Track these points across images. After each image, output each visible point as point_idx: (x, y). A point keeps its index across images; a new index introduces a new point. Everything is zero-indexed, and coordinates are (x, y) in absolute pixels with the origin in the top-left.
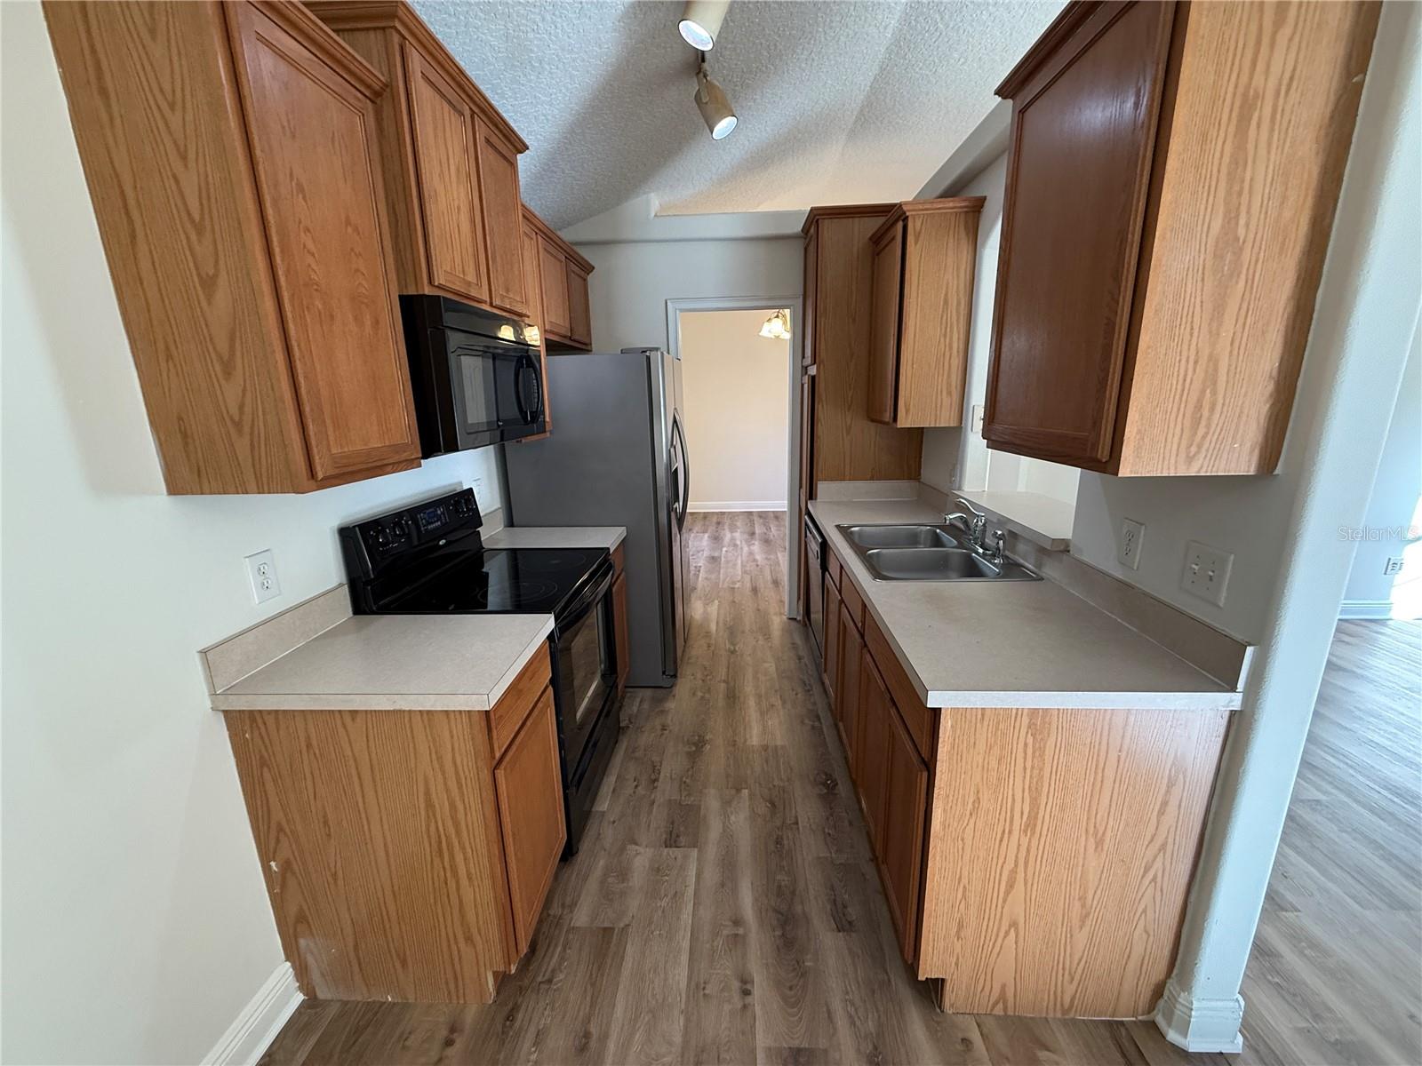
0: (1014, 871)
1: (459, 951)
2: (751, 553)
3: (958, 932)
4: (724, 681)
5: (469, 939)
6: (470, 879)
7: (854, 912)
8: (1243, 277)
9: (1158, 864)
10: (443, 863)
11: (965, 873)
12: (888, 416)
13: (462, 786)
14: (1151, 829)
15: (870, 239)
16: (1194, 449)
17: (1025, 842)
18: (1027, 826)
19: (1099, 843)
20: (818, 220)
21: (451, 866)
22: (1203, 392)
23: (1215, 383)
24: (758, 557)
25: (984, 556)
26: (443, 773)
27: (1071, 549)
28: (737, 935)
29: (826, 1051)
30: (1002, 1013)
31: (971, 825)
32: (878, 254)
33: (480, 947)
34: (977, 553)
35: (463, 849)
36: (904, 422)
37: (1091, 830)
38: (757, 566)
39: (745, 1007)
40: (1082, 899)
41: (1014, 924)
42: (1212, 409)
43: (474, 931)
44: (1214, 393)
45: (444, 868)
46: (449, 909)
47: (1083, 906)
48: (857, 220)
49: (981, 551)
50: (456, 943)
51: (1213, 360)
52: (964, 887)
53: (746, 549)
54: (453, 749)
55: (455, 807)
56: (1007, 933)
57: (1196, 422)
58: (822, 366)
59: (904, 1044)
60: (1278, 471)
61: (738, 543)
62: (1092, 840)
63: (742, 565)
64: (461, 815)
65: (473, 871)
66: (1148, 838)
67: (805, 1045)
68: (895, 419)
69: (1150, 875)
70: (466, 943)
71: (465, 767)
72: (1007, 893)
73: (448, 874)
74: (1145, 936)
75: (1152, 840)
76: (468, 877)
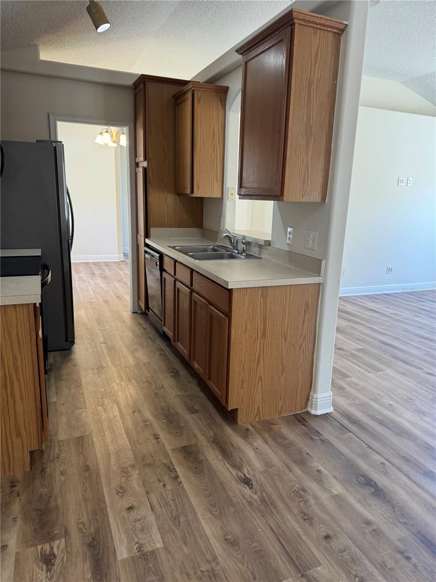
0: (259, 355)
1: (12, 442)
2: (96, 284)
3: (242, 385)
4: (104, 343)
5: (19, 434)
6: (21, 398)
7: (197, 407)
8: (313, 137)
9: (304, 345)
10: (7, 392)
11: (243, 358)
12: (188, 191)
13: (21, 346)
14: (301, 332)
15: (173, 96)
16: (304, 193)
17: (262, 341)
18: (263, 335)
19: (286, 339)
20: (144, 82)
21: (11, 393)
22: (305, 173)
23: (308, 171)
24: (102, 285)
25: (238, 253)
26: (11, 340)
27: (271, 244)
28: (146, 425)
29: (196, 444)
30: (258, 420)
31: (244, 337)
32: (178, 105)
33: (25, 439)
34: (236, 253)
35: (19, 382)
36: (197, 194)
37: (283, 334)
38: (103, 290)
39: (158, 442)
40: (282, 363)
41: (261, 378)
42: (308, 179)
43: (22, 429)
44: (308, 174)
45: (7, 395)
46: (8, 418)
47: (282, 366)
48: (165, 85)
49: (237, 252)
50: (11, 437)
51: (307, 163)
52: (243, 365)
53: (92, 282)
54: (17, 326)
55: (16, 359)
56: (258, 382)
57: (304, 184)
58: (150, 163)
59: (225, 435)
60: (326, 201)
61: (85, 279)
62: (283, 338)
63: (93, 291)
64: (19, 364)
65: (24, 395)
66: (300, 335)
67: (187, 444)
68: (192, 192)
69: (302, 350)
70: (17, 436)
71: (24, 337)
72: (258, 365)
73: (9, 398)
74: (302, 375)
75: (301, 335)
76: (21, 397)
